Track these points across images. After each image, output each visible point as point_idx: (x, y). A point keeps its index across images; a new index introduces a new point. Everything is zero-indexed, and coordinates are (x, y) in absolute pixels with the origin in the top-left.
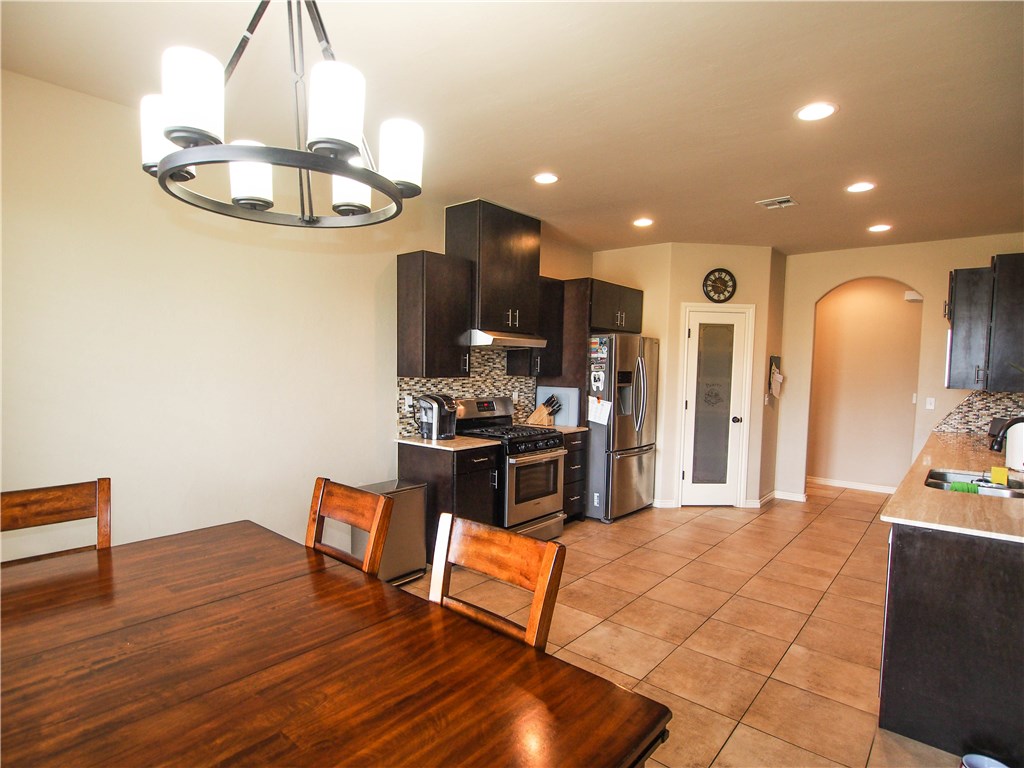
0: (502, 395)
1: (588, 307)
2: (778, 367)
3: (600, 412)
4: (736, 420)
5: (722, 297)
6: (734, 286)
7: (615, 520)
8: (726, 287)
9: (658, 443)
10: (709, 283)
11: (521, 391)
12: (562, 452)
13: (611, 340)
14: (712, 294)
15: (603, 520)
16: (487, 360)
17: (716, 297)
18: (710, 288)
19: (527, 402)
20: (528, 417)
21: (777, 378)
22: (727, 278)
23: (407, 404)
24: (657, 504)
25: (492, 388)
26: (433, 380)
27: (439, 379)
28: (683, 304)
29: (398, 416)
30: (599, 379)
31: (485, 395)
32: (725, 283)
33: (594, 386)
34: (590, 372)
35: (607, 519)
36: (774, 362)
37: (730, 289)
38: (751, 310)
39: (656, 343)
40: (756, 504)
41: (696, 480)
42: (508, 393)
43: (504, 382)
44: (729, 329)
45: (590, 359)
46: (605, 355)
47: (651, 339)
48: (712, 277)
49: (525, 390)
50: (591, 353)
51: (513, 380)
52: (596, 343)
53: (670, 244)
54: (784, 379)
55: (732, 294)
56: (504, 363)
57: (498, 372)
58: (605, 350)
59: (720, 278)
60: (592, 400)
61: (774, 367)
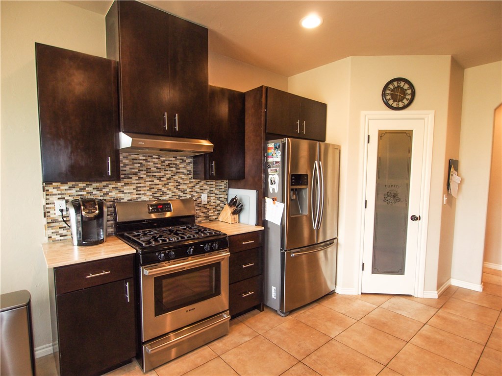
0: (188, 196)
1: (263, 114)
2: (456, 169)
3: (275, 212)
4: (414, 218)
5: (401, 105)
6: (413, 94)
7: (290, 312)
8: (405, 94)
9: (339, 238)
10: (388, 92)
11: (211, 192)
12: (225, 254)
13: (284, 144)
14: (391, 102)
15: (279, 312)
16: (169, 165)
17: (395, 105)
18: (389, 97)
19: (218, 202)
20: (219, 214)
21: (455, 179)
22: (406, 86)
23: (58, 208)
24: (339, 290)
25: (175, 190)
26: (95, 185)
27: (104, 183)
28: (363, 113)
29: (44, 221)
30: (275, 180)
31: (167, 197)
32: (403, 91)
33: (271, 187)
34: (267, 175)
35: (282, 312)
36: (452, 165)
37: (409, 97)
38: (430, 116)
39: (338, 149)
40: (434, 295)
41: (375, 270)
42: (195, 194)
43: (192, 185)
44: (407, 136)
45: (267, 163)
46: (279, 159)
47: (333, 145)
48: (391, 87)
49: (217, 192)
50: (268, 157)
51: (201, 184)
52: (271, 148)
53: (350, 58)
54: (462, 181)
55: (411, 102)
56: (190, 167)
57: (183, 176)
58: (279, 153)
59: (399, 87)
60: (268, 200)
61: (452, 170)
